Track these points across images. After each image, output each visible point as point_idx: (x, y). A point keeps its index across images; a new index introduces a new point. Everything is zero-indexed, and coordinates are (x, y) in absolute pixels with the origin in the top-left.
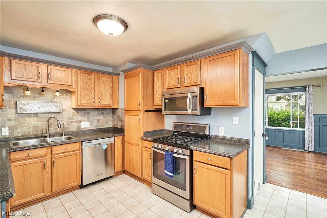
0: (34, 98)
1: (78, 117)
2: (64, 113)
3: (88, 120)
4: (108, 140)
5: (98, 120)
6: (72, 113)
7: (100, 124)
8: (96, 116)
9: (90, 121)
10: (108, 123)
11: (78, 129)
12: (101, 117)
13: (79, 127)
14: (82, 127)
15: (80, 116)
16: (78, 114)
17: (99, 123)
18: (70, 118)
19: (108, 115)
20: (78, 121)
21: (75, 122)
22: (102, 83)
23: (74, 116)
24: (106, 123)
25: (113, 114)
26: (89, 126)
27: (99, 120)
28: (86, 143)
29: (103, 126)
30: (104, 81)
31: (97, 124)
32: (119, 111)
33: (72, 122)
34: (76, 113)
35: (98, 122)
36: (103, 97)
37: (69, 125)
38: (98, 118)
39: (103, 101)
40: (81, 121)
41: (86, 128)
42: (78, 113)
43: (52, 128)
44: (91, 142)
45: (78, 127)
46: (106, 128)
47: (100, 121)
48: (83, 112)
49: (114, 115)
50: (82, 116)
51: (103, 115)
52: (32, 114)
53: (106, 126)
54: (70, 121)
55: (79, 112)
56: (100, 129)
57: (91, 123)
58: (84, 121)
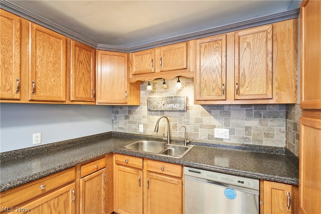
0: (161, 93)
1: (210, 119)
2: (190, 112)
3: (227, 125)
4: (239, 182)
5: (247, 128)
6: (201, 112)
7: (251, 137)
8: (242, 119)
9: (230, 127)
10: (272, 137)
11: (209, 138)
12: (254, 123)
13: (211, 137)
14: (215, 137)
15: (212, 117)
16: (209, 115)
17: (250, 134)
18: (198, 121)
19: (271, 119)
20: (210, 126)
21: (206, 127)
22: (245, 49)
23: (204, 117)
24: (267, 135)
25: (287, 118)
26: (228, 137)
27: (250, 127)
28: (189, 171)
29: (259, 141)
30: (248, 44)
31: (245, 136)
32: (296, 112)
33: (201, 127)
34: (207, 112)
35: (247, 132)
36: (247, 80)
37: (196, 130)
38: (248, 123)
39: (247, 89)
40: (214, 127)
41: (222, 139)
42: (210, 112)
43: (176, 132)
44: (200, 173)
45: (209, 135)
46: (265, 147)
47: (253, 131)
48: (218, 112)
49: (288, 120)
50: (215, 116)
51: (258, 119)
52: (160, 112)
53: (267, 143)
54: (198, 125)
55: (212, 111)
56: (251, 146)
57: (232, 132)
58: (218, 127)
